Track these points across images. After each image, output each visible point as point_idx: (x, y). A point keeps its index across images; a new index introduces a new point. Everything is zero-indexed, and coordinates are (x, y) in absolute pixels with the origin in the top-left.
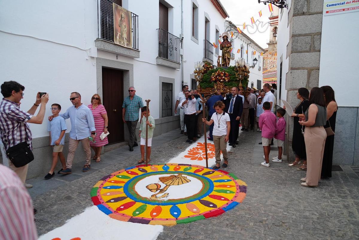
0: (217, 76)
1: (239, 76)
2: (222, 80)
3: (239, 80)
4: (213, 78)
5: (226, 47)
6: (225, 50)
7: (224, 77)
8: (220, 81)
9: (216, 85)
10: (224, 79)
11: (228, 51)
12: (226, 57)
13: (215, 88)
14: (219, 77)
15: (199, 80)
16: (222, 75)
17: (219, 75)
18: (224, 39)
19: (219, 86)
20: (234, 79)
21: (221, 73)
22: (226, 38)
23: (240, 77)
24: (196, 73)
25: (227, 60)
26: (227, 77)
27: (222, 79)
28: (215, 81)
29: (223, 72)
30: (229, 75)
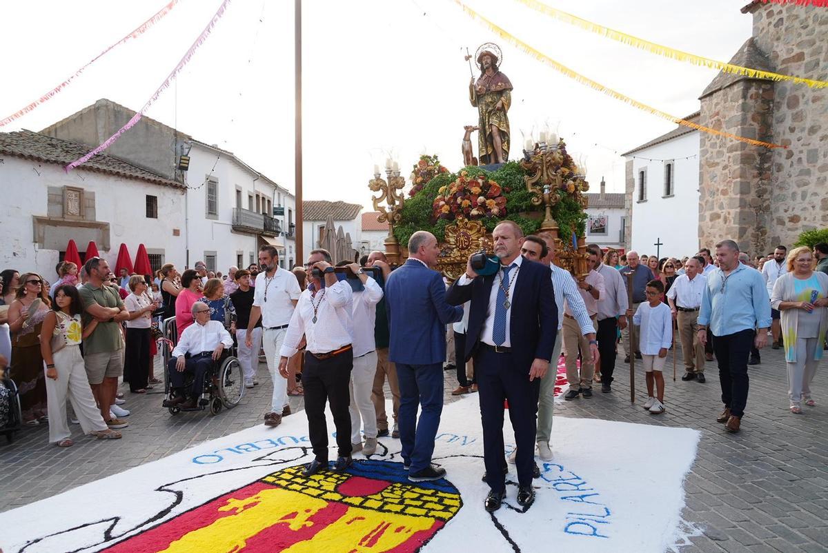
0: (455, 197)
1: (543, 191)
2: (474, 212)
3: (543, 203)
4: (442, 203)
5: (492, 93)
6: (487, 105)
7: (481, 198)
8: (468, 216)
9: (455, 231)
10: (483, 204)
11: (499, 105)
12: (494, 129)
13: (449, 242)
14: (463, 199)
15: (390, 216)
16: (476, 190)
17: (464, 192)
18: (482, 64)
19: (465, 234)
20: (524, 205)
21: (471, 183)
22: (489, 61)
23: (546, 191)
24: (378, 190)
25: (497, 139)
26: (494, 198)
27: (475, 205)
28: (450, 217)
29: (480, 181)
30: (503, 190)
